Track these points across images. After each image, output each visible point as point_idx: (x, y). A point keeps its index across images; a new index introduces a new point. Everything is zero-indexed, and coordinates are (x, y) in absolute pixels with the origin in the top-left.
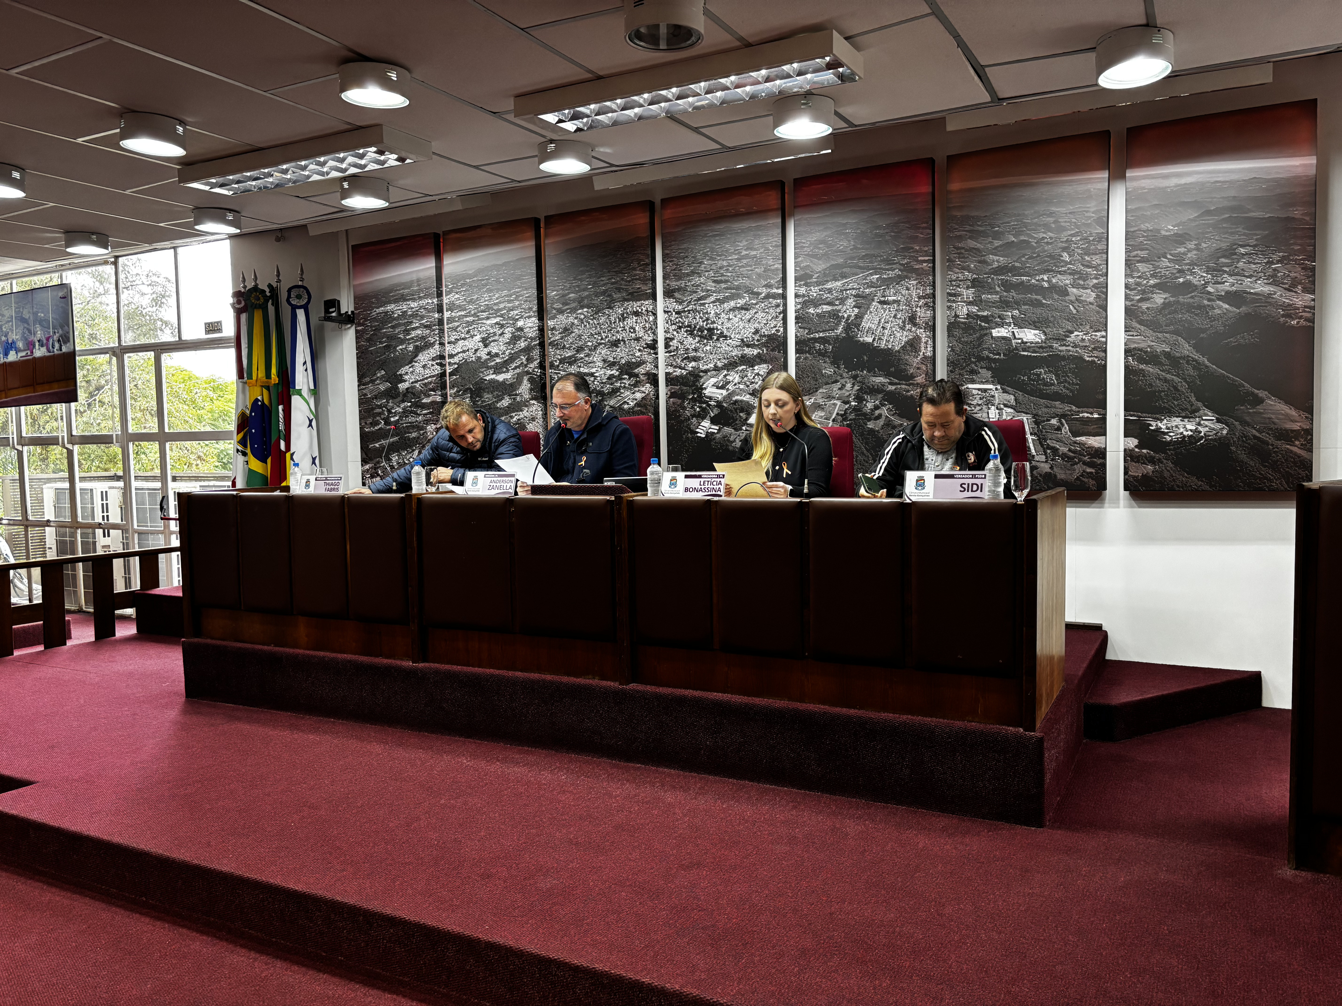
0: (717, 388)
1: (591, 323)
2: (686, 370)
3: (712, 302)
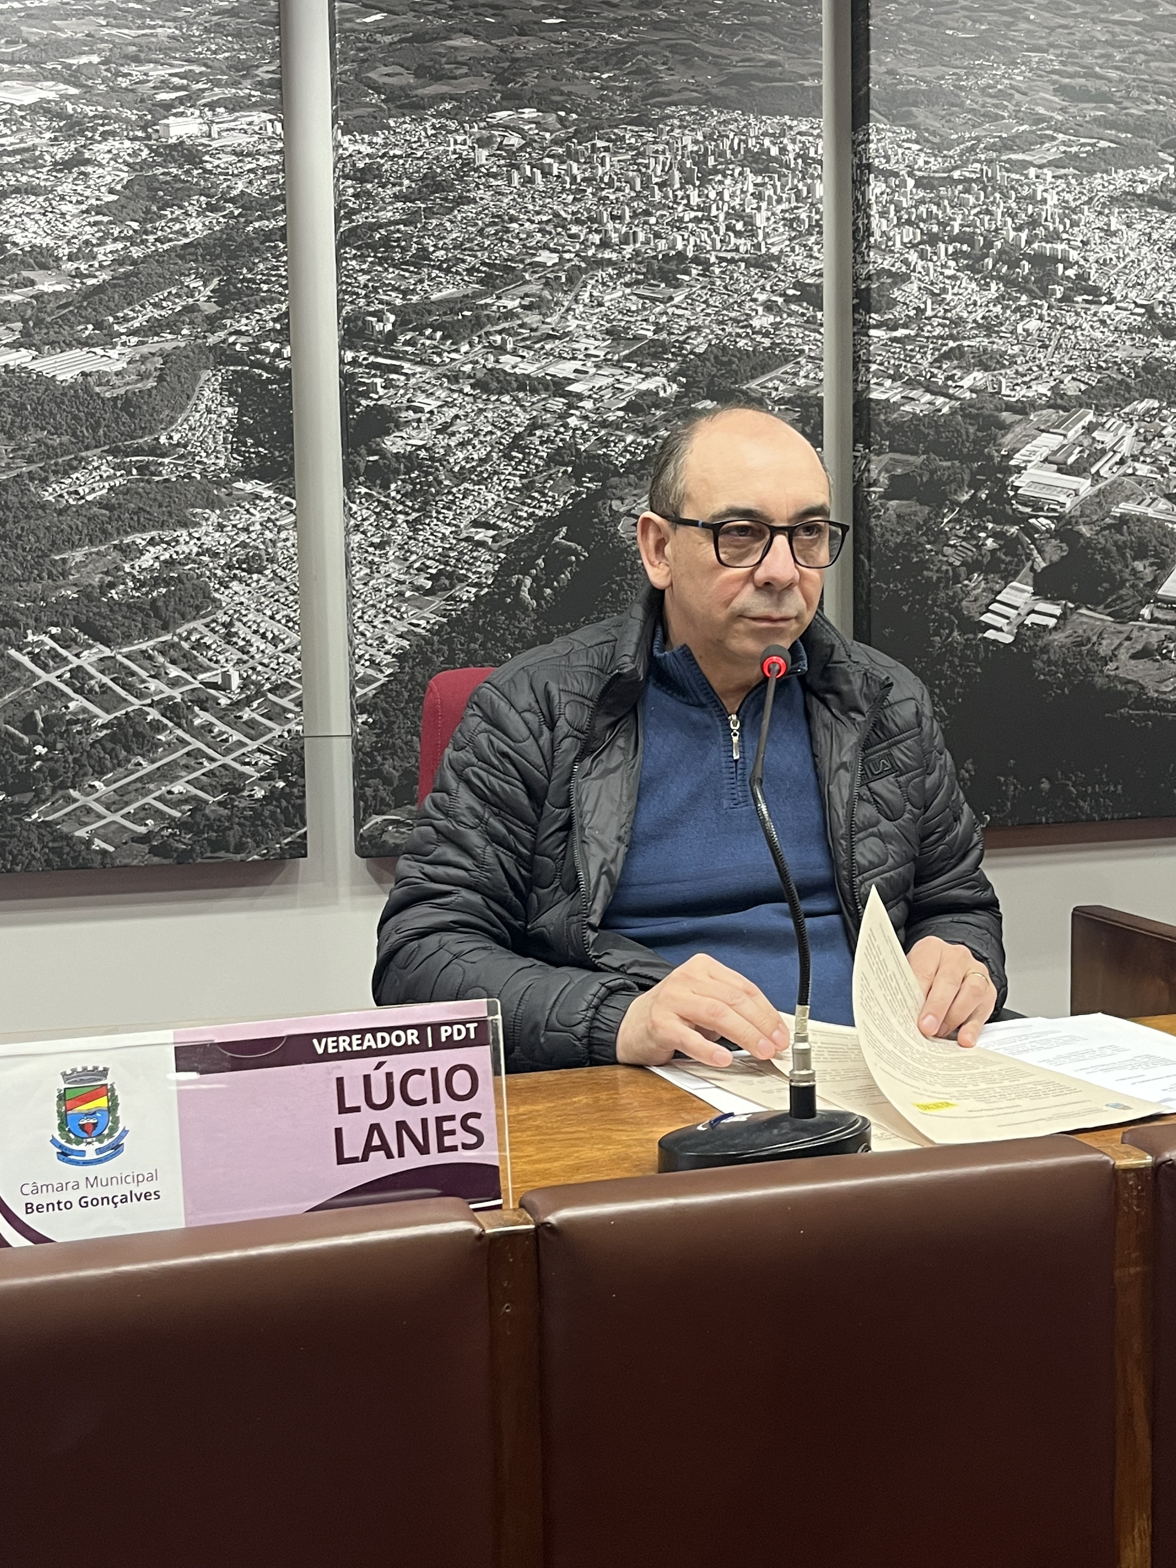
0: (1059, 471)
1: (555, 173)
2: (951, 397)
3: (1051, 164)
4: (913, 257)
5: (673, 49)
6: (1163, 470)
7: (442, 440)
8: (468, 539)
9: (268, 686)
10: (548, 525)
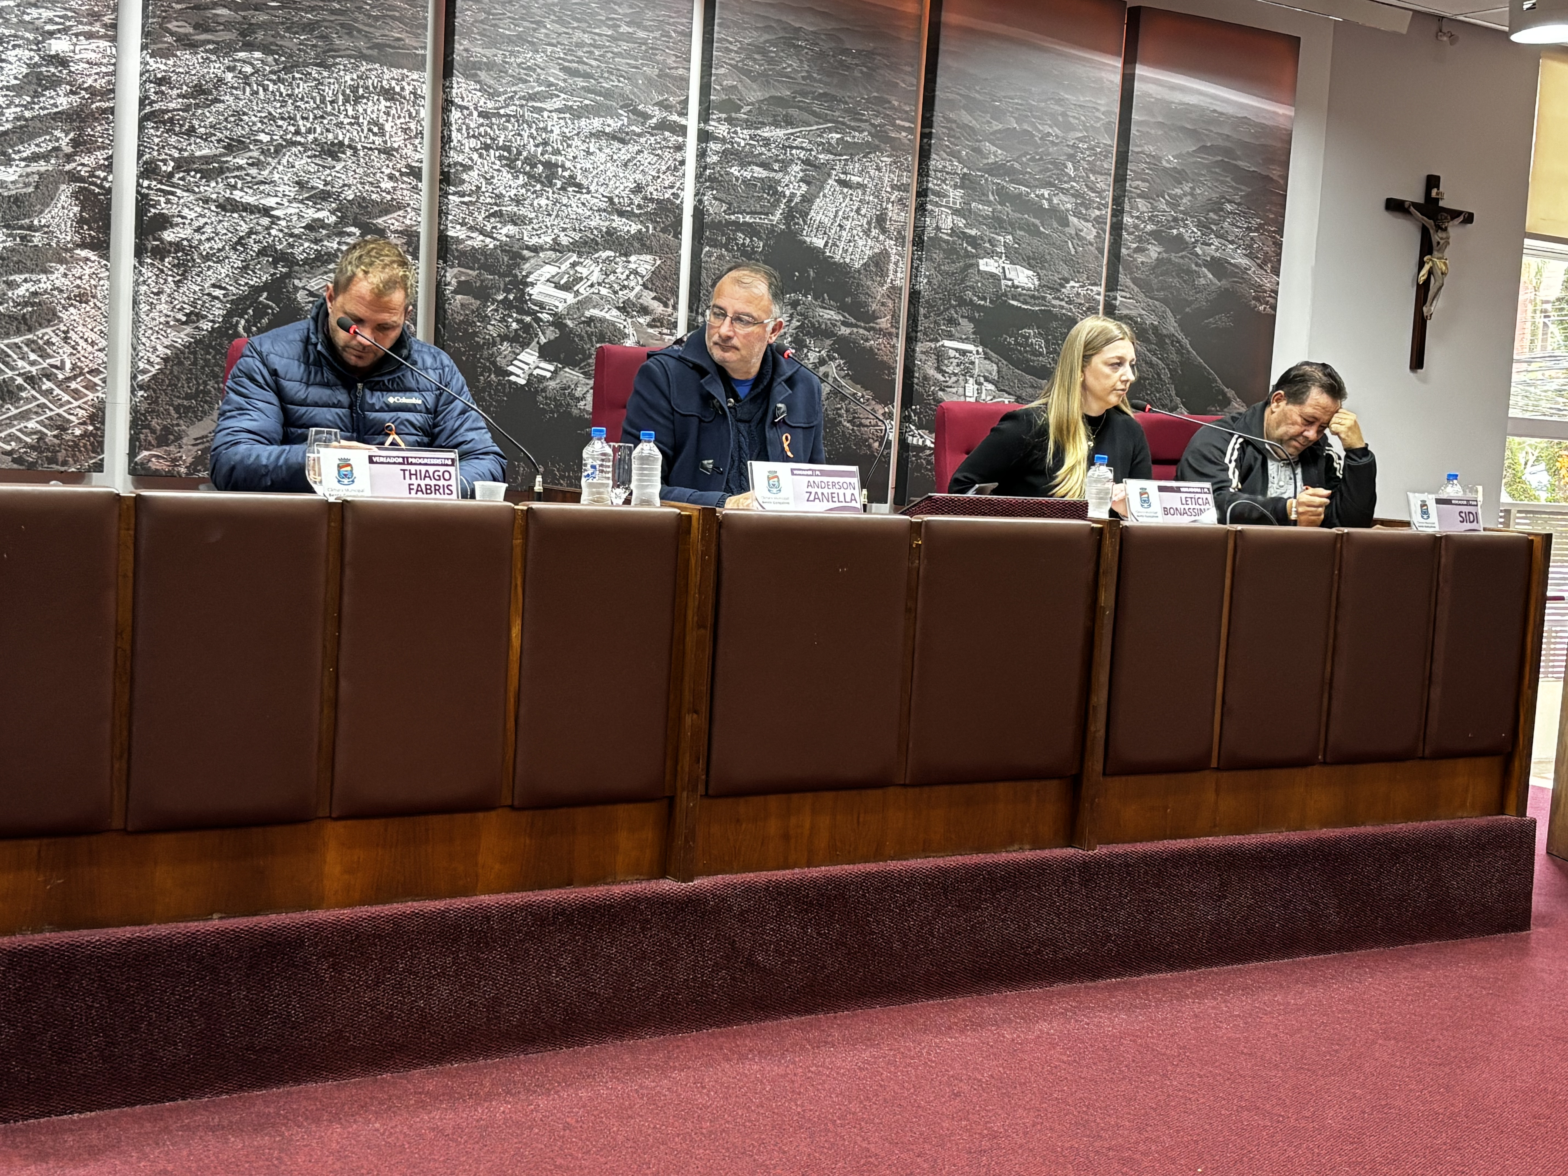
0: (556, 287)
1: (271, 89)
2: (494, 239)
3: (556, 110)
4: (475, 156)
5: (342, 25)
6: (615, 292)
7: (197, 236)
8: (209, 294)
9: (86, 370)
10: (256, 291)
